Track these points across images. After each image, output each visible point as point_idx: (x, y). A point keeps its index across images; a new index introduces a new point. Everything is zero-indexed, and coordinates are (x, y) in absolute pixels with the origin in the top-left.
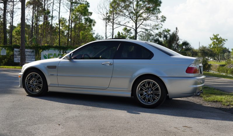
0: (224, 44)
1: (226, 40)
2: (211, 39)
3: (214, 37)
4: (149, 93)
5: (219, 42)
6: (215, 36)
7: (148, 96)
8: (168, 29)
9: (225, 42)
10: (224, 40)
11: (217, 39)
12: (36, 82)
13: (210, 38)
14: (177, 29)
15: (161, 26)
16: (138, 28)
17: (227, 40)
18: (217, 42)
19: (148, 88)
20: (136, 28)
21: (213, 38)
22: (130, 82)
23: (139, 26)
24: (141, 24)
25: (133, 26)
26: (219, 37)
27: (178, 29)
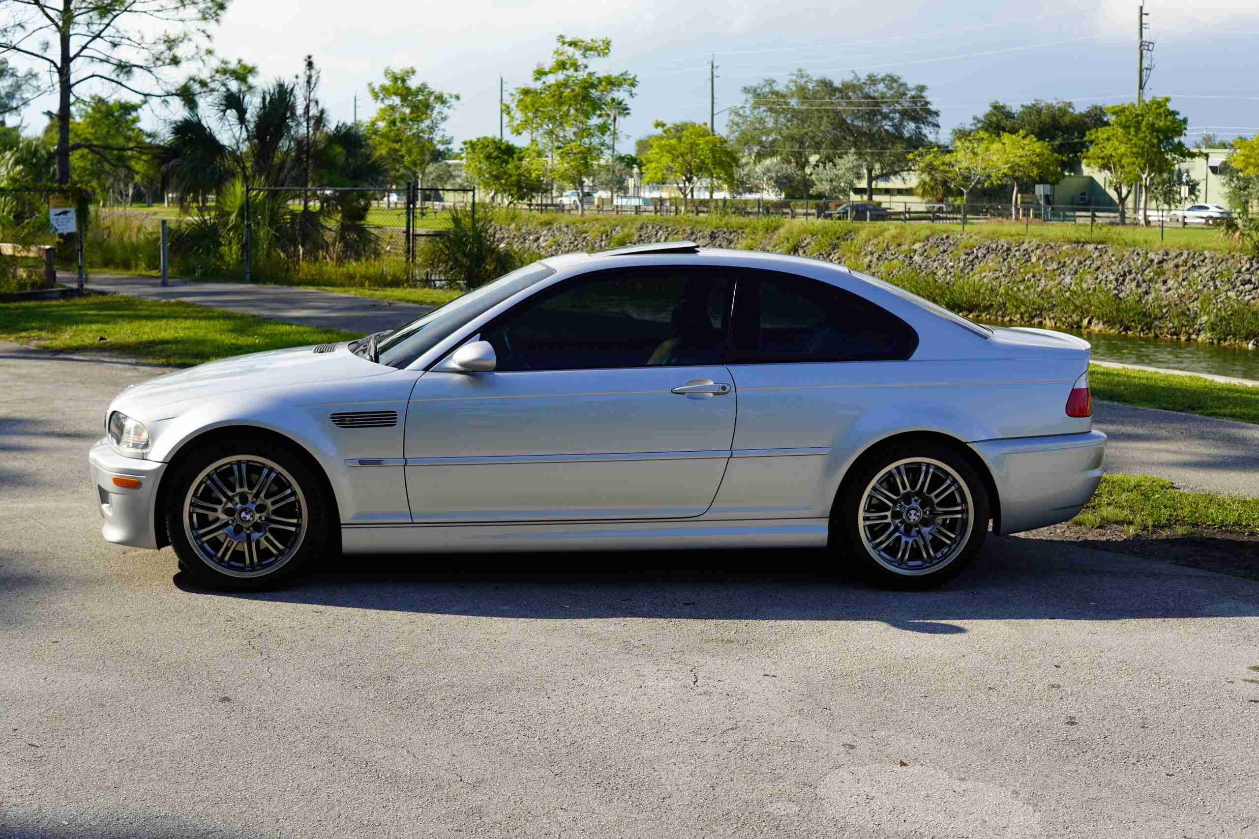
0: (444, 119)
1: (453, 101)
2: (376, 96)
3: (388, 83)
4: (912, 517)
5: (415, 108)
6: (395, 79)
7: (907, 532)
8: (240, 61)
9: (446, 111)
10: (440, 99)
11: (406, 94)
12: (261, 508)
13: (367, 89)
14: (310, 65)
15: (205, 44)
16: (77, 55)
17: (457, 98)
18: (407, 111)
19: (907, 498)
20: (66, 59)
21: (384, 89)
22: (829, 469)
23: (85, 47)
24: (98, 36)
25: (46, 46)
26: (413, 83)
27: (316, 65)
